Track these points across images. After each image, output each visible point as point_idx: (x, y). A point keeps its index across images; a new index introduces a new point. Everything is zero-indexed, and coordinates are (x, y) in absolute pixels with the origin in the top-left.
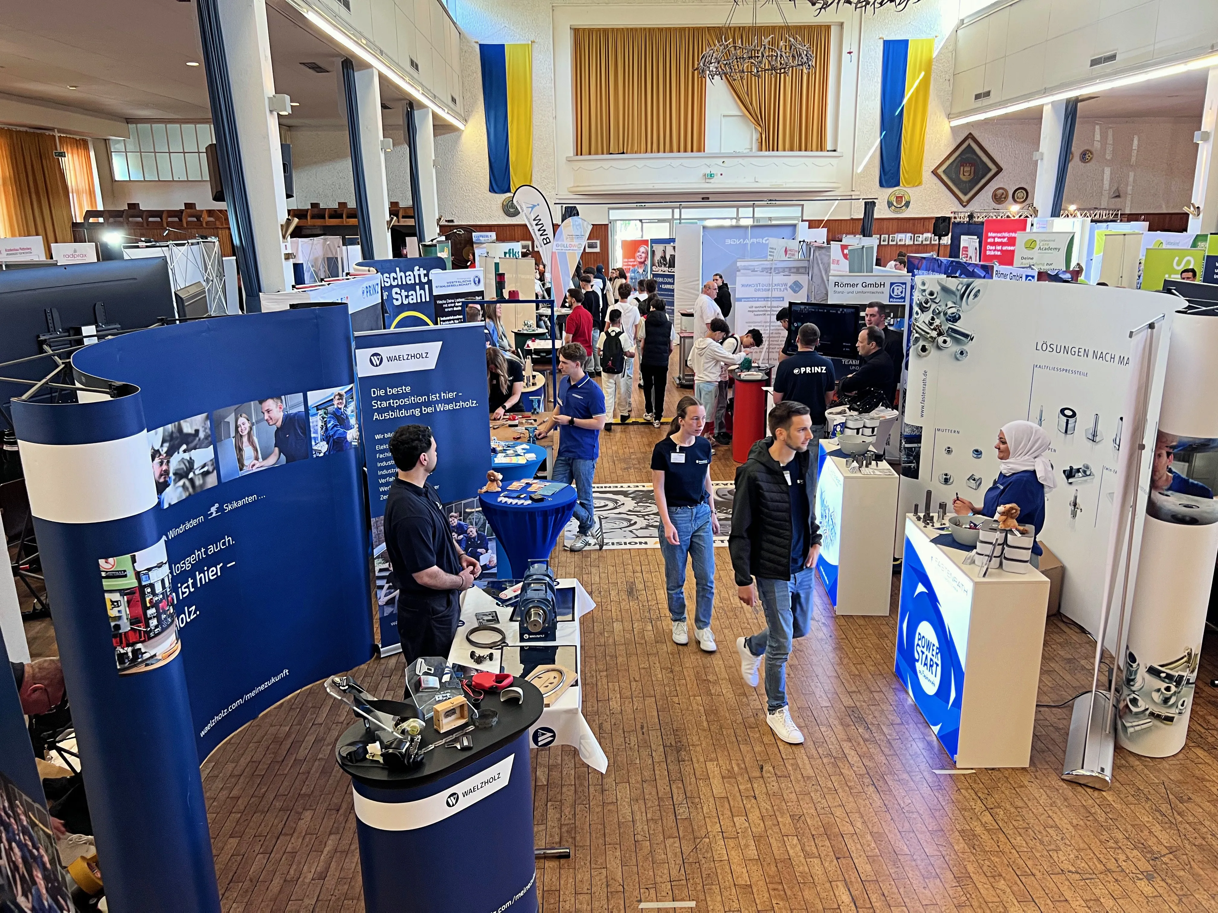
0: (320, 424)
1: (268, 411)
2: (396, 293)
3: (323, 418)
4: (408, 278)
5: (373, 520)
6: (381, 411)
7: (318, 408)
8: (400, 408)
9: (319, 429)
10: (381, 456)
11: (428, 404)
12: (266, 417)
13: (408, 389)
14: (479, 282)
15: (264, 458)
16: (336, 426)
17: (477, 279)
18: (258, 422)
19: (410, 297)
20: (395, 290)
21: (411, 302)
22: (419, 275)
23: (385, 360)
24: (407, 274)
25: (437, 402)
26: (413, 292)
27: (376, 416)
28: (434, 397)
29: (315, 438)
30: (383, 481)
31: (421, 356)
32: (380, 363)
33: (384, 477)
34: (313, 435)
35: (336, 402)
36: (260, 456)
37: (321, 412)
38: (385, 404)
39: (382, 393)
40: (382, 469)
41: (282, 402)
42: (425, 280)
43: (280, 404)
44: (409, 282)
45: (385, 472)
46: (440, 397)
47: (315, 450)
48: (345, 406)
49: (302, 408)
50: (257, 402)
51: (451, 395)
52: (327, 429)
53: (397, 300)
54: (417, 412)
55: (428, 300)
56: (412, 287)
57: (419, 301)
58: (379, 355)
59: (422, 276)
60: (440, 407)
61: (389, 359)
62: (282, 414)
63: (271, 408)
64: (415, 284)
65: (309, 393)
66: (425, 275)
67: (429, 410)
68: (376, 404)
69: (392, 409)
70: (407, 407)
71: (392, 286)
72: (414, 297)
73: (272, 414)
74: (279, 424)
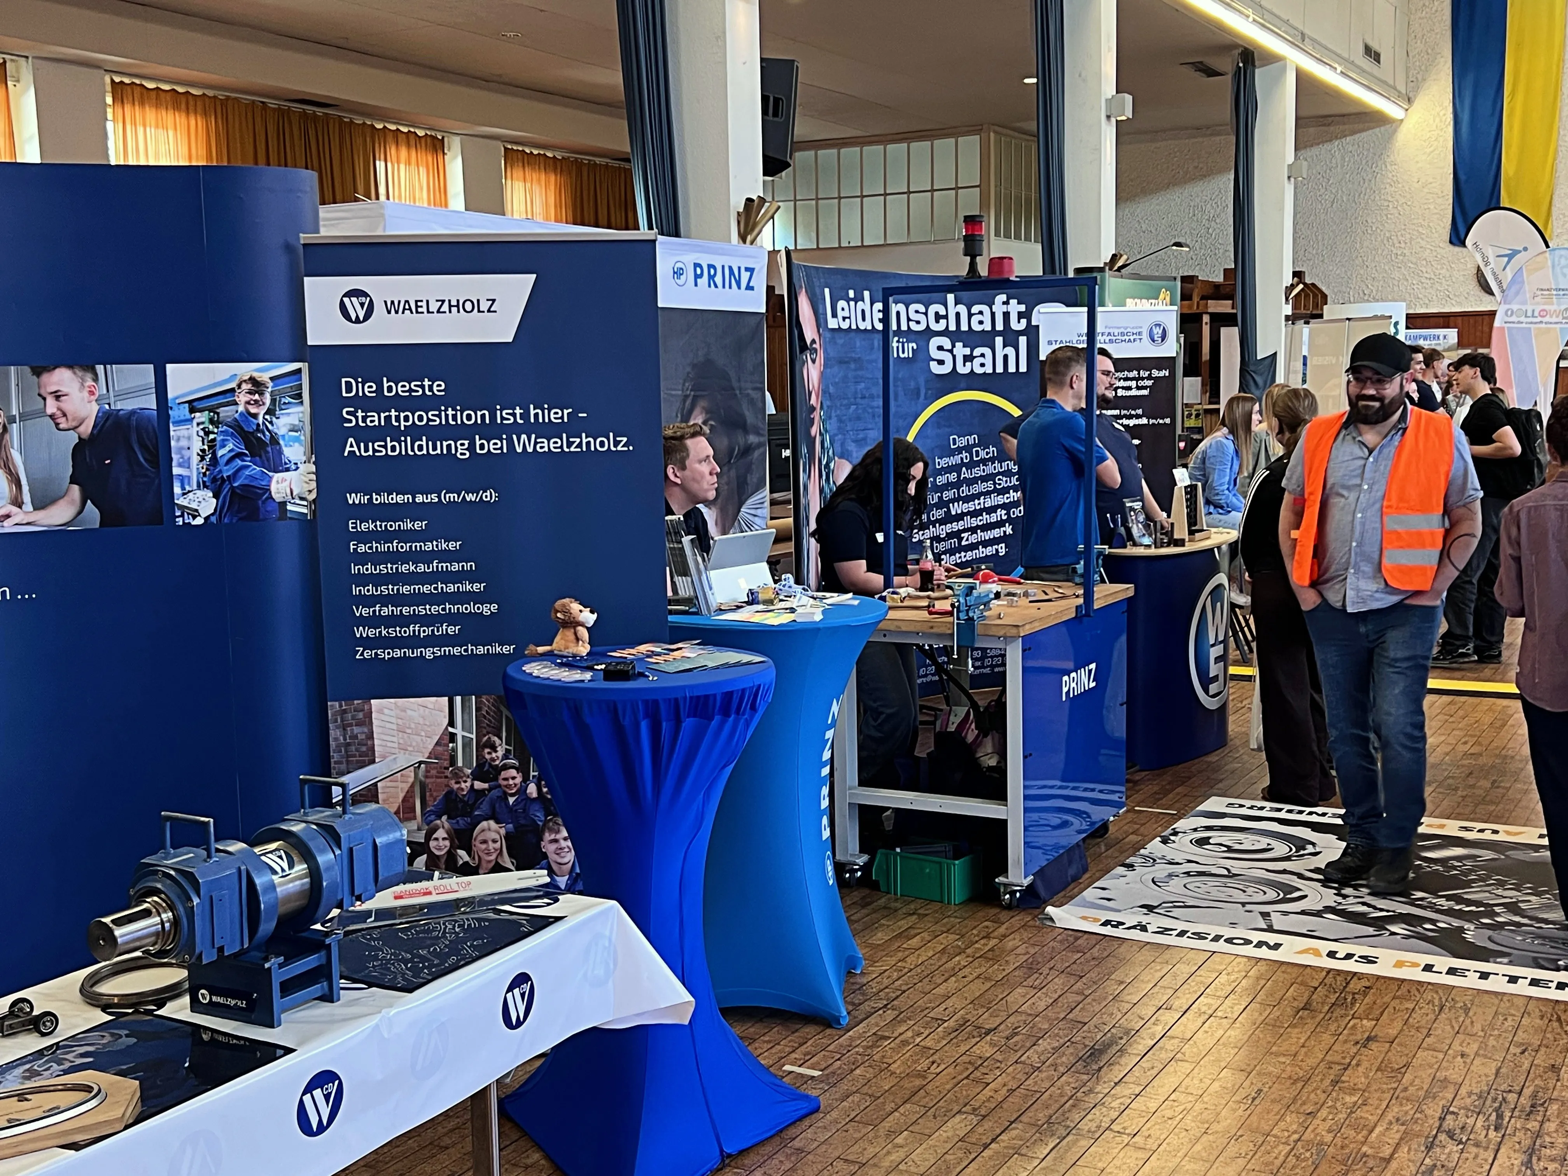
0: (197, 445)
1: (58, 396)
2: (940, 348)
3: (207, 433)
4: (975, 319)
5: (333, 706)
6: (365, 435)
7: (193, 406)
8: (415, 432)
9: (195, 459)
10: (362, 548)
11: (490, 431)
12: (51, 407)
13: (439, 388)
14: (1164, 337)
15: (39, 505)
16: (239, 455)
17: (1158, 331)
18: (24, 417)
19: (977, 361)
20: (935, 342)
21: (979, 370)
22: (1006, 315)
23: (379, 308)
24: (975, 309)
25: (516, 429)
26: (987, 351)
27: (351, 446)
28: (506, 416)
29: (182, 479)
30: (365, 612)
31: (476, 306)
32: (368, 315)
33: (369, 601)
34: (176, 471)
35: (242, 398)
36: (27, 497)
37: (202, 417)
38: (375, 419)
39: (369, 389)
40: (363, 579)
41: (96, 379)
42: (1018, 325)
43: (90, 382)
44: (976, 327)
45: (370, 590)
46: (525, 416)
47: (182, 508)
48: (270, 412)
49: (151, 402)
50: (27, 369)
51: (555, 416)
52: (214, 460)
53: (941, 362)
54: (461, 450)
55: (1023, 368)
56: (986, 339)
57: (1000, 369)
58: (366, 295)
59: (1014, 317)
60: (523, 443)
61: (391, 308)
62: (95, 408)
63: (64, 389)
64: (994, 333)
65: (171, 368)
66: (1021, 315)
67: (494, 446)
68: (354, 418)
69: (397, 434)
70: (436, 434)
71: (929, 333)
72: (988, 361)
73: (67, 404)
74: (86, 429)
